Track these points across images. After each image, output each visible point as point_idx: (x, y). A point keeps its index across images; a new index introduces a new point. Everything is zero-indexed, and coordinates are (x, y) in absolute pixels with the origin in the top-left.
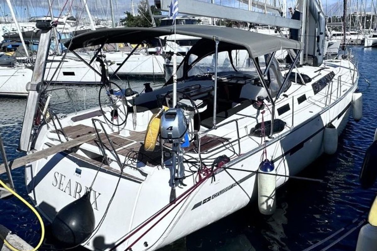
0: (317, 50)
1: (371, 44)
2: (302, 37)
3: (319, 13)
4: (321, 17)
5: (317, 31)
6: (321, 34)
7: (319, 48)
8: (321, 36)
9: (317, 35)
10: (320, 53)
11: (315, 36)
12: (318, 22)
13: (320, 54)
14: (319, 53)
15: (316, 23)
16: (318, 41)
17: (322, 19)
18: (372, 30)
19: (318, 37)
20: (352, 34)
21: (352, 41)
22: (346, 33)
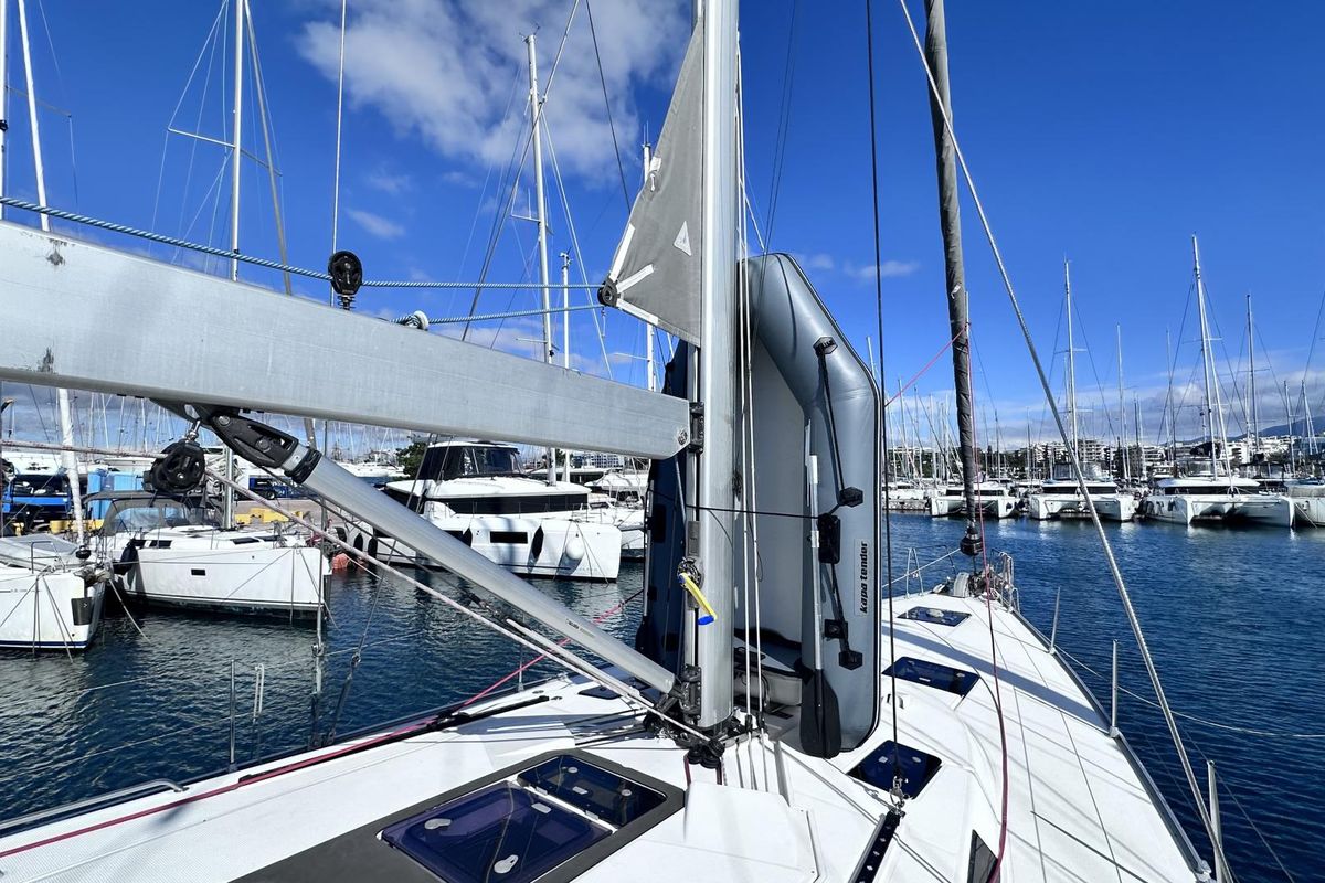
0: (827, 624)
1: (946, 511)
2: (706, 515)
3: (821, 350)
4: (838, 373)
5: (814, 478)
6: (850, 498)
7: (838, 609)
8: (847, 514)
9: (815, 512)
10: (854, 646)
11: (807, 517)
12: (818, 412)
13: (850, 660)
14: (845, 644)
15: (808, 416)
16: (830, 552)
17: (844, 390)
18: (937, 480)
19: (830, 528)
20: (900, 487)
21: (903, 503)
22: (889, 484)
